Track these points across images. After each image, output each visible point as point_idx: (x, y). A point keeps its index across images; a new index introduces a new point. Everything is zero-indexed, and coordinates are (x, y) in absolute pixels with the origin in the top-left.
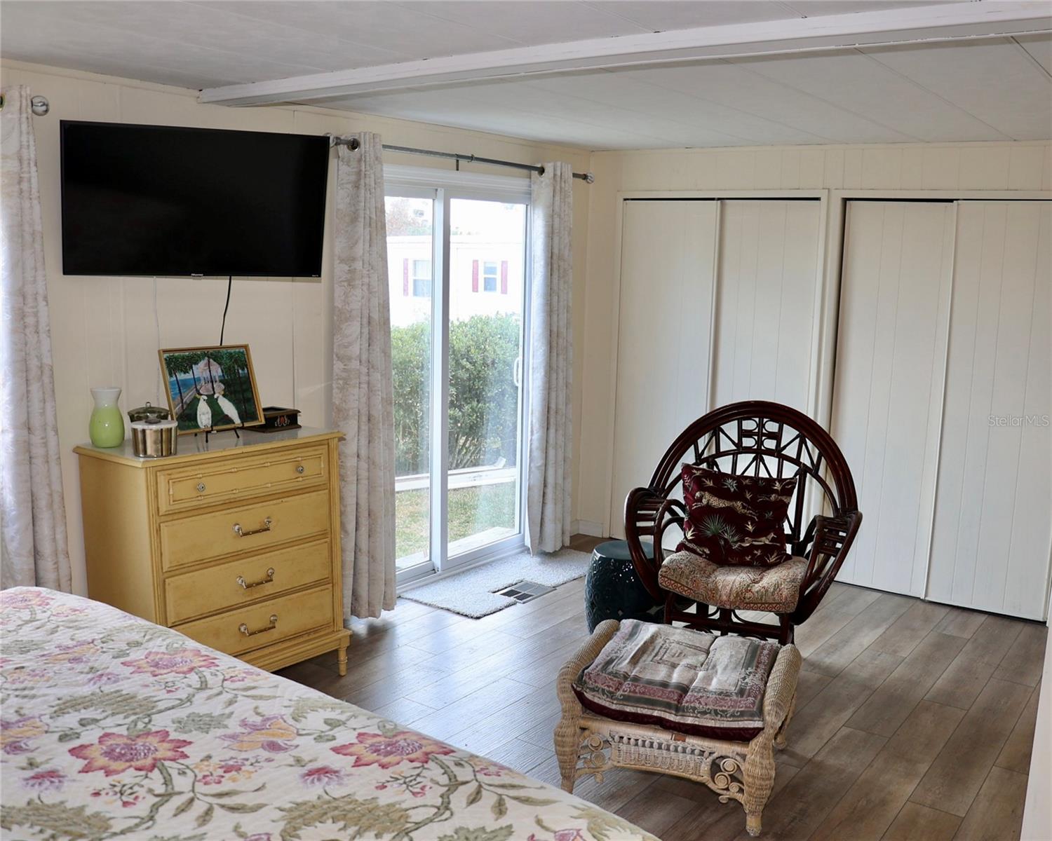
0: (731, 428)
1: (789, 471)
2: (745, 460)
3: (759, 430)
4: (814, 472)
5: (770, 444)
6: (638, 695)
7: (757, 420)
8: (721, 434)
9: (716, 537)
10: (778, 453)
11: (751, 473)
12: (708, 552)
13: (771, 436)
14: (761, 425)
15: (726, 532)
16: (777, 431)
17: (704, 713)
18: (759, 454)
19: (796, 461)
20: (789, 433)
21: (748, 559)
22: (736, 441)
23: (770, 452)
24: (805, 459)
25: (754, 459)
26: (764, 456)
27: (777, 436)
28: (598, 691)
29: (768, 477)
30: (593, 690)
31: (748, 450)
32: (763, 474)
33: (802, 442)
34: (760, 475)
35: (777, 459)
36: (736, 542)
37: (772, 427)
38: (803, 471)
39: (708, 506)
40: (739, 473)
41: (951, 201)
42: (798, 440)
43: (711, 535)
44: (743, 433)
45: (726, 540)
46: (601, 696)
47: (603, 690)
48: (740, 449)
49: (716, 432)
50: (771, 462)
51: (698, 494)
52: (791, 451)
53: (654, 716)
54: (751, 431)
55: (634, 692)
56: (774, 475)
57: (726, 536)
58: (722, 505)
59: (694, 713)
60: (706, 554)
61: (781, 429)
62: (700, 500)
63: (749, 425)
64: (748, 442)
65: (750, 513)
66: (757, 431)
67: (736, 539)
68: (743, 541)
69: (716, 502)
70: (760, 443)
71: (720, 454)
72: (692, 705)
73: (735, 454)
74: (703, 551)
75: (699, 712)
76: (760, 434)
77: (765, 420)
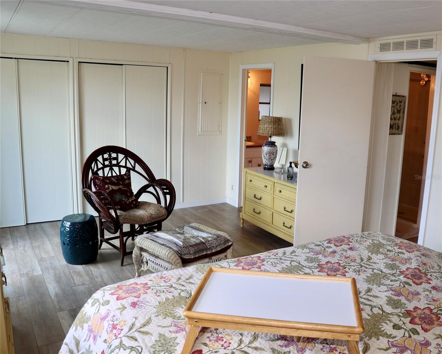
0: (100, 158)
1: (123, 171)
2: (107, 170)
3: (109, 157)
4: (134, 170)
5: (114, 162)
6: (197, 250)
7: (108, 153)
8: (98, 162)
9: (121, 201)
10: (118, 165)
11: (110, 175)
12: (119, 207)
13: (115, 159)
14: (110, 155)
15: (123, 198)
16: (116, 156)
17: (217, 246)
18: (111, 166)
19: (125, 167)
20: (121, 156)
21: (132, 206)
22: (102, 163)
23: (115, 165)
24: (129, 165)
25: (110, 169)
26: (113, 167)
27: (116, 159)
28: (186, 254)
29: (116, 175)
30: (185, 255)
31: (107, 166)
32: (114, 174)
33: (127, 159)
34: (113, 175)
35: (118, 168)
36: (127, 201)
37: (114, 155)
38: (128, 170)
39: (113, 189)
40: (106, 175)
41: (122, 65)
42: (124, 159)
43: (118, 201)
44: (104, 160)
45: (124, 201)
46: (188, 255)
47: (187, 253)
48: (105, 166)
49: (96, 161)
50: (116, 169)
51: (106, 186)
52: (123, 163)
53: (204, 255)
54: (107, 158)
55: (195, 249)
56: (118, 174)
57: (123, 199)
58: (117, 188)
59: (214, 248)
60: (119, 208)
61: (117, 155)
62: (108, 188)
63: (106, 156)
64: (107, 163)
65: (126, 189)
66: (109, 158)
67: (127, 199)
68: (129, 200)
69: (115, 188)
70: (110, 162)
71: (98, 169)
72: (212, 246)
73: (103, 168)
74: (118, 208)
75: (215, 247)
76: (110, 159)
77: (111, 153)
